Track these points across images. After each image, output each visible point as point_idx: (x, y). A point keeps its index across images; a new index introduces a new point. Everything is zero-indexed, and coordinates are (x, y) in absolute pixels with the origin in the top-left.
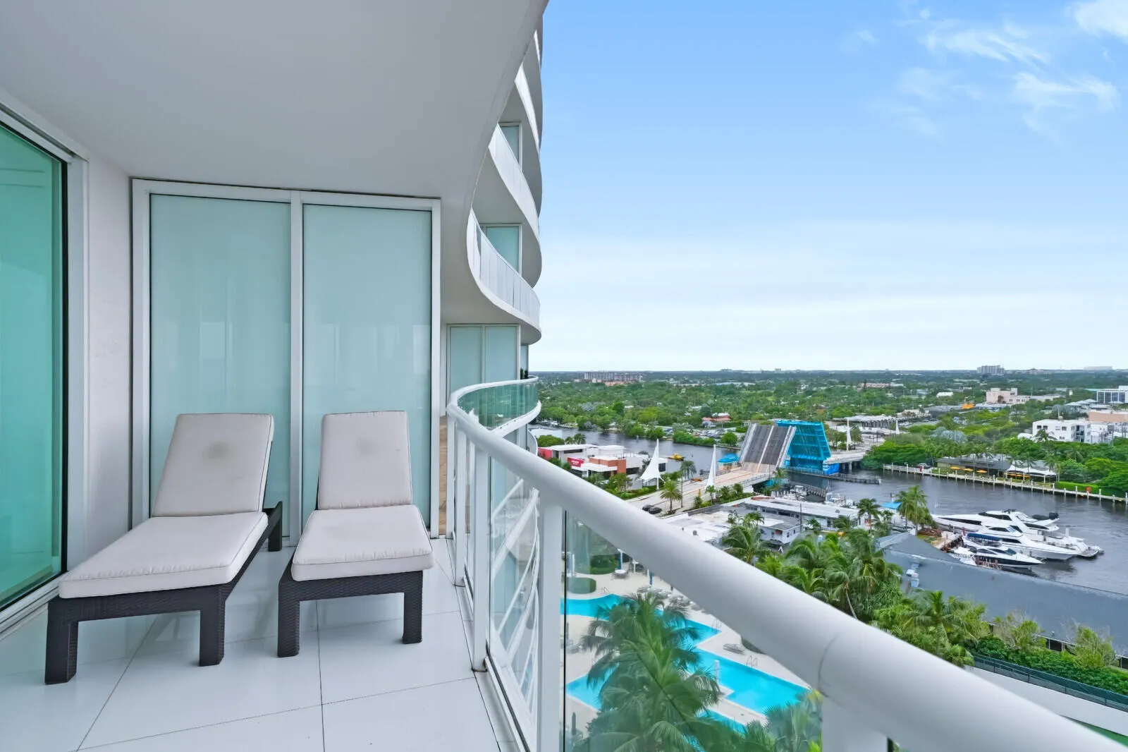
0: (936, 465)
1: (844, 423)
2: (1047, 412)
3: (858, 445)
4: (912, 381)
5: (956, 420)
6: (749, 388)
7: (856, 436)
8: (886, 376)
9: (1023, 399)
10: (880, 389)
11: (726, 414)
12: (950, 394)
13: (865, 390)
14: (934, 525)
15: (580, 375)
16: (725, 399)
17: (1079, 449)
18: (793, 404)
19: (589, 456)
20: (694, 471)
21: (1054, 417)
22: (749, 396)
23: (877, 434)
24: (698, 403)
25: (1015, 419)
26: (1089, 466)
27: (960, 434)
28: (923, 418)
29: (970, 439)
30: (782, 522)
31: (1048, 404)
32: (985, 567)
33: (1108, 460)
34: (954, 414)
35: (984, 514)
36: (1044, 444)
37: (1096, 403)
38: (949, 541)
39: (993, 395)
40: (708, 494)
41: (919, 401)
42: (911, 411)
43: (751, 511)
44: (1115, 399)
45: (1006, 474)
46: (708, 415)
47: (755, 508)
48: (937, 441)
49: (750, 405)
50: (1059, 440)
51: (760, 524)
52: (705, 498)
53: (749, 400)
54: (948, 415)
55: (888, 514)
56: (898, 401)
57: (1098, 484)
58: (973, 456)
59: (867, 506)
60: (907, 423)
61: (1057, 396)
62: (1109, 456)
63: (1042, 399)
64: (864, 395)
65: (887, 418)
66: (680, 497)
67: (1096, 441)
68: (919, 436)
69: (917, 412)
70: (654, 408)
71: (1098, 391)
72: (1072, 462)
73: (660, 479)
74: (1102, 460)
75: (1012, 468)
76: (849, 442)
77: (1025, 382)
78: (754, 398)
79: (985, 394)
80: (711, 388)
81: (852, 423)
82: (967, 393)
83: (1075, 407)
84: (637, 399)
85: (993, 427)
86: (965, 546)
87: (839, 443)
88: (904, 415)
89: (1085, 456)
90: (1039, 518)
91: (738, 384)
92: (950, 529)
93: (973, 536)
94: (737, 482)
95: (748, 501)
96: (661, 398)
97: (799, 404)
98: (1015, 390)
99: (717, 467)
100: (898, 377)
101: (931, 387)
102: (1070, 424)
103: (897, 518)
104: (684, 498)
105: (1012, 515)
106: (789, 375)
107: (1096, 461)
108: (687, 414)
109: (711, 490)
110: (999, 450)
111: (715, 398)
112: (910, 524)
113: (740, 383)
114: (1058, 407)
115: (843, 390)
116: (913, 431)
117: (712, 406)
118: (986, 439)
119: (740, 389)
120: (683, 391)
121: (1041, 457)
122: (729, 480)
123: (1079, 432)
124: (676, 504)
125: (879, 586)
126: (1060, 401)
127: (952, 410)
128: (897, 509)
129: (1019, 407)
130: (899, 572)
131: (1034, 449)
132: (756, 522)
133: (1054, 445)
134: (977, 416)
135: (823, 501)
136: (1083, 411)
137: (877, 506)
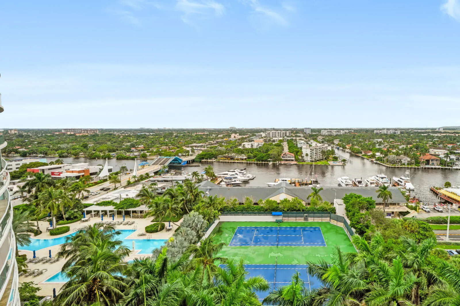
0: (217, 158)
1: (188, 147)
2: (245, 140)
3: (194, 154)
5: (223, 144)
6: (152, 135)
7: (193, 151)
8: (203, 130)
9: (240, 137)
10: (201, 135)
11: (142, 146)
12: (222, 136)
13: (196, 135)
14: (216, 177)
15: (59, 131)
16: (142, 140)
17: (252, 150)
18: (171, 141)
19: (66, 170)
20: (127, 170)
21: (247, 142)
22: (152, 139)
23: (200, 150)
24: (129, 142)
25: (238, 143)
26: (254, 155)
27: (224, 148)
28: (214, 144)
29: (226, 150)
30: (165, 184)
31: (246, 138)
32: (229, 187)
34: (222, 142)
35: (228, 171)
36: (244, 149)
37: (256, 137)
38: (219, 181)
39: (233, 135)
40: (133, 179)
41: (213, 138)
42: (210, 142)
43: (152, 183)
44: (260, 136)
45: (235, 159)
46: (134, 147)
47: (155, 181)
48: (217, 151)
49: (153, 142)
50: (247, 148)
51: (156, 186)
52: (132, 180)
54: (221, 142)
55: (202, 175)
56: (207, 138)
57: (255, 159)
58: (227, 154)
59: (195, 174)
60: (209, 146)
61: (248, 136)
62: (258, 151)
63: (244, 136)
64: (196, 137)
65: (203, 144)
66: (119, 182)
67: (255, 147)
68: (212, 149)
69: (212, 142)
70: (106, 145)
71: (257, 134)
72: (250, 154)
73: (109, 176)
75: (237, 157)
76: (190, 153)
77: (241, 132)
78: (155, 139)
79: (231, 135)
80: (135, 135)
81: (191, 147)
82: (226, 135)
84: (96, 141)
85: (232, 145)
86: (224, 181)
87: (187, 154)
88: (208, 143)
89: (253, 152)
90: (242, 170)
91: (147, 134)
92: (220, 177)
93: (226, 178)
94: (147, 172)
95: (152, 179)
96: (109, 140)
97: (173, 141)
98: (238, 134)
99: (137, 167)
100: (207, 130)
101: (217, 134)
102: (250, 143)
103: (205, 176)
104: (122, 182)
105: (236, 170)
106: (169, 130)
107: (256, 152)
108: (124, 147)
109: (135, 177)
110: (234, 152)
111: (137, 139)
112: (209, 178)
113: (148, 133)
114: (248, 139)
115: (189, 135)
116: (211, 148)
117: (136, 143)
118: (231, 149)
119: (148, 136)
120: (121, 137)
121: (243, 153)
122: (143, 172)
123: (252, 146)
124: (118, 185)
125: (195, 199)
126: (248, 137)
127: (222, 141)
128: (205, 174)
129: (239, 139)
130: (203, 193)
131: (242, 151)
132: (154, 186)
133: (246, 150)
134: (229, 142)
135: (181, 175)
136: (253, 140)
137: (198, 173)
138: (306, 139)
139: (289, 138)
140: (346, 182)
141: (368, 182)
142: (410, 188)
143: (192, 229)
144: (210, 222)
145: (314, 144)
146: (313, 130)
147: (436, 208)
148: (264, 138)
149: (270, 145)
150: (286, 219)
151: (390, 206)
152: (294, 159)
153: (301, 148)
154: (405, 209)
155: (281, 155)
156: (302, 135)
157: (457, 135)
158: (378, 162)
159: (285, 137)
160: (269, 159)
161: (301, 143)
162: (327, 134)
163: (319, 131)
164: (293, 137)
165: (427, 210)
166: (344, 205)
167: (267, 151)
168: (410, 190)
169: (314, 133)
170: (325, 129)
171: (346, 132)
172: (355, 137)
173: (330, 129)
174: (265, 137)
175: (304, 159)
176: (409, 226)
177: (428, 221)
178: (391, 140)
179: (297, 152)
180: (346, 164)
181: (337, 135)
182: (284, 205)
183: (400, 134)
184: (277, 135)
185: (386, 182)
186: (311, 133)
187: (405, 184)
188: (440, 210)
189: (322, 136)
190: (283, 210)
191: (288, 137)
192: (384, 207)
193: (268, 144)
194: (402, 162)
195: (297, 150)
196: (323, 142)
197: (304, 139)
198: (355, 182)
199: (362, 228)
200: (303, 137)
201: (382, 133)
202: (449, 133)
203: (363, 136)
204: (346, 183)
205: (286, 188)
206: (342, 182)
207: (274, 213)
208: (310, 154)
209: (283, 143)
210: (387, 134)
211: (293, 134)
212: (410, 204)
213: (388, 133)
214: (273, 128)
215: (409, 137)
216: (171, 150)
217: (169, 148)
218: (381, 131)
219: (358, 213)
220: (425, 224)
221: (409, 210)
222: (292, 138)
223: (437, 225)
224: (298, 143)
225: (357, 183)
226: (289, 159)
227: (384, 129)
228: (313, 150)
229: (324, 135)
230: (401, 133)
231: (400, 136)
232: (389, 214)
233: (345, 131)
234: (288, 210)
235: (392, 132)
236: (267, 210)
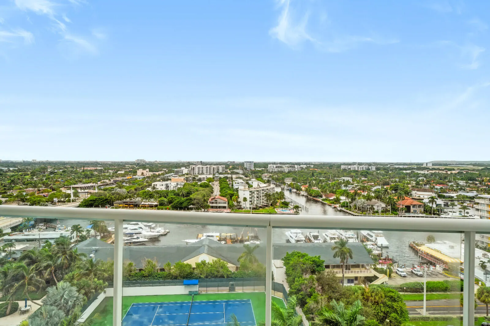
0: (113, 205)
1: (70, 189)
2: (158, 179)
3: (78, 199)
4: (107, 166)
5: (124, 184)
6: (13, 171)
7: (76, 194)
8: (96, 164)
9: (151, 174)
10: (92, 170)
12: (123, 172)
13: (83, 171)
14: (109, 233)
17: (166, 193)
18: (42, 180)
21: (159, 181)
22: (12, 176)
23: (88, 192)
25: (147, 182)
26: (168, 199)
27: (124, 190)
28: (110, 184)
29: (128, 192)
30: (28, 245)
31: (159, 175)
33: (174, 196)
34: (123, 182)
35: (129, 224)
36: (154, 192)
37: (174, 175)
39: (139, 172)
41: (109, 176)
42: (105, 181)
43: (6, 243)
44: (180, 173)
45: (140, 206)
47: (11, 240)
48: (114, 194)
49: (12, 181)
50: (159, 189)
51: (13, 249)
53: (12, 178)
54: (121, 182)
55: (88, 231)
56: (99, 176)
57: (171, 206)
58: (128, 200)
59: (76, 228)
60: (102, 187)
61: (162, 172)
62: (175, 194)
63: (157, 173)
64: (83, 173)
65: (93, 185)
67: (172, 189)
68: (106, 192)
69: (107, 181)
71: (176, 170)
72: (163, 198)
74: (172, 196)
75: (143, 203)
76: (72, 197)
77: (153, 167)
78: (16, 177)
79: (136, 172)
81: (74, 188)
82: (130, 171)
83: (167, 176)
85: (138, 186)
87: (67, 199)
88: (101, 183)
89: (167, 195)
91: (5, 169)
95: (6, 237)
97: (46, 179)
98: (148, 170)
100: (101, 164)
101: (115, 169)
102: (165, 183)
103: (92, 232)
105: (140, 223)
106: (40, 163)
107: (171, 196)
110: (138, 195)
112: (98, 234)
113: (6, 168)
114: (162, 176)
115: (72, 172)
116: (105, 190)
118: (135, 192)
119: (6, 172)
121: (153, 197)
123: (167, 186)
125: (70, 264)
126: (163, 174)
127: (123, 179)
128: (92, 228)
129: (148, 177)
130: (85, 256)
131: (151, 195)
132: (10, 249)
133: (157, 192)
134: (133, 182)
135: (55, 230)
136: (170, 178)
137: (80, 228)
138: (246, 176)
139: (222, 176)
140: (296, 237)
141: (327, 236)
142: (382, 245)
143: (60, 309)
144: (90, 297)
145: (255, 183)
146: (256, 165)
147: (414, 271)
148: (186, 176)
149: (194, 186)
150: (203, 290)
151: (352, 269)
152: (226, 205)
153: (237, 190)
154: (373, 273)
155: (208, 199)
156: (241, 172)
157: (449, 172)
158: (343, 209)
159: (217, 175)
160: (191, 206)
161: (238, 183)
162: (276, 170)
163: (265, 165)
164: (228, 174)
165: (402, 274)
166: (285, 267)
167: (189, 194)
168: (382, 247)
169: (259, 169)
170: (274, 163)
171: (302, 168)
172: (315, 174)
173: (280, 163)
174: (187, 174)
175: (241, 206)
176: (371, 296)
177: (401, 289)
178: (363, 179)
179: (232, 196)
180: (300, 212)
181: (289, 172)
182: (201, 269)
183: (374, 171)
184: (205, 171)
185: (351, 236)
186: (253, 169)
187: (376, 239)
188: (419, 273)
189: (269, 173)
190: (200, 277)
191: (221, 174)
192: (343, 270)
193: (192, 185)
194: (374, 209)
195: (231, 192)
196: (269, 181)
197: (244, 177)
198: (310, 237)
199: (303, 298)
200: (242, 174)
201: (351, 169)
202: (439, 169)
203: (325, 174)
204: (296, 239)
205: (208, 246)
206: (291, 237)
207: (185, 281)
208: (250, 198)
209: (214, 183)
210: (357, 171)
211: (228, 170)
212: (379, 266)
213: (360, 170)
214: (200, 161)
215: (387, 175)
216: (42, 193)
217: (39, 190)
218: (349, 167)
219: (299, 278)
220: (393, 292)
221: (377, 274)
222: (226, 175)
223: (414, 293)
224: (234, 182)
225: (312, 239)
226: (220, 205)
227: (354, 164)
228: (253, 193)
229: (272, 171)
230: (378, 169)
231: (375, 173)
232: (350, 281)
233: (302, 166)
234: (207, 277)
235: (365, 167)
236: (177, 277)
